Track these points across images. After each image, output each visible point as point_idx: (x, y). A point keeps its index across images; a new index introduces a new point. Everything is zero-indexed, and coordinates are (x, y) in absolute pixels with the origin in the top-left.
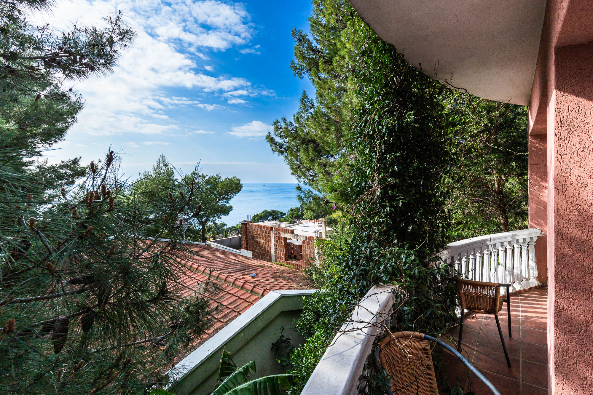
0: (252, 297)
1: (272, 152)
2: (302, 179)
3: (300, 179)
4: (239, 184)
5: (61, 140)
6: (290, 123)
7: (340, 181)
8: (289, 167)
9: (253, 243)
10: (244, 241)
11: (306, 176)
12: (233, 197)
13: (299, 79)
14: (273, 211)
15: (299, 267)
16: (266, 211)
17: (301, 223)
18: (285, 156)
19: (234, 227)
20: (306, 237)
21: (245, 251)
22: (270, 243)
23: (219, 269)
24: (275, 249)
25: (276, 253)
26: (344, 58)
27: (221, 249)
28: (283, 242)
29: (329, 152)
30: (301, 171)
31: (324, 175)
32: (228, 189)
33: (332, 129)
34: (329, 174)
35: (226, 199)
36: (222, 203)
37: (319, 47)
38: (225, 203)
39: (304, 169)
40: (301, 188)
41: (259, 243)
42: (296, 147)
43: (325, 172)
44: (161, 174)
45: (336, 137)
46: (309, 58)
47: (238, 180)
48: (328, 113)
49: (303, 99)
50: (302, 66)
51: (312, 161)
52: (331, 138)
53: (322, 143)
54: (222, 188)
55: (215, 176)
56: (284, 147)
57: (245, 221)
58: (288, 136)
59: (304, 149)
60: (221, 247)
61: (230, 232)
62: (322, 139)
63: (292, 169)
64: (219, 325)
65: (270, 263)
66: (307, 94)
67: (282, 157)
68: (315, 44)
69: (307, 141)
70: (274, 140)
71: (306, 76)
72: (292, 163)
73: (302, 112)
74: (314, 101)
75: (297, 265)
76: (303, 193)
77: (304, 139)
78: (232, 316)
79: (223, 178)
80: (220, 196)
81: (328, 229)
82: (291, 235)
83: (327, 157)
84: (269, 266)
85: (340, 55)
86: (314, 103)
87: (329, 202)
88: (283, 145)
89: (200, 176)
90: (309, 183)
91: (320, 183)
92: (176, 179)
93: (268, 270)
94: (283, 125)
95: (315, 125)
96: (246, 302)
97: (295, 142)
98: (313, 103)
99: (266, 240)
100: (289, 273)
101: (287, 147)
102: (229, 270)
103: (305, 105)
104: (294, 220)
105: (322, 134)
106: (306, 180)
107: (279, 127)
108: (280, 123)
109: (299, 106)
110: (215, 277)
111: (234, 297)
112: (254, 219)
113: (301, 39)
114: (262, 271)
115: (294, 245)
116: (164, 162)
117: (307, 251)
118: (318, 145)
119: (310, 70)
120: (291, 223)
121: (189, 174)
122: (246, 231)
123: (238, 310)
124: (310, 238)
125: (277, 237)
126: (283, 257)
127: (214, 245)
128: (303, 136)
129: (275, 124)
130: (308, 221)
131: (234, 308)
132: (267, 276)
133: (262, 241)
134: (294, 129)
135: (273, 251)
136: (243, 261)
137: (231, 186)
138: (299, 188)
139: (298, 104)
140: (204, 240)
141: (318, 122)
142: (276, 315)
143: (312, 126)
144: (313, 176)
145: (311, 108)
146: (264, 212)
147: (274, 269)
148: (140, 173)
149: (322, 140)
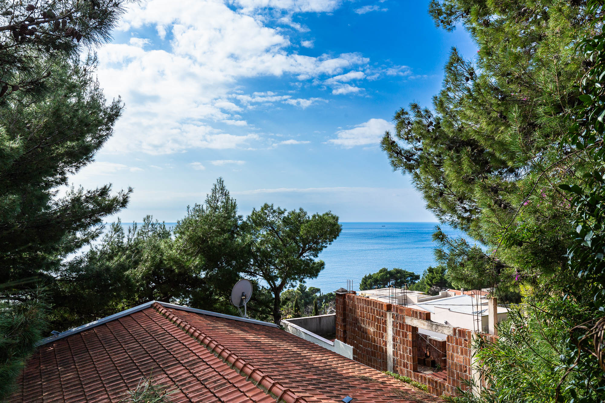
1: (392, 168)
2: (448, 218)
3: (443, 217)
4: (335, 224)
5: (89, 161)
6: (427, 111)
7: (531, 221)
8: (420, 195)
9: (354, 331)
10: (341, 326)
11: (456, 211)
12: (326, 247)
13: (445, 31)
14: (396, 270)
15: (440, 386)
16: (384, 270)
17: (447, 296)
18: (416, 174)
19: (331, 295)
20: (455, 330)
21: (341, 343)
22: (384, 334)
23: (287, 381)
24: (394, 346)
25: (395, 353)
27: (303, 336)
28: (410, 334)
29: (504, 163)
30: (445, 201)
31: (493, 210)
32: (318, 233)
33: (515, 113)
34: (505, 207)
35: (314, 250)
36: (307, 256)
38: (312, 257)
39: (451, 198)
40: (444, 236)
41: (365, 332)
42: (437, 156)
43: (495, 203)
44: (217, 208)
45: (522, 130)
47: (334, 218)
48: (502, 86)
49: (452, 64)
50: (452, 7)
51: (469, 181)
53: (491, 146)
54: (308, 231)
55: (297, 211)
56: (415, 157)
57: (343, 290)
58: (423, 136)
59: (452, 159)
60: (303, 332)
61: (325, 303)
62: (489, 137)
63: (428, 197)
65: (383, 374)
66: (461, 53)
67: (409, 177)
69: (458, 144)
70: (397, 145)
71: (459, 24)
72: (428, 187)
73: (449, 89)
74: (474, 65)
75: (436, 382)
76: (447, 246)
77: (453, 141)
79: (310, 215)
80: (305, 245)
81: (501, 310)
82: (426, 323)
83: (501, 173)
84: (381, 380)
86: (475, 68)
87: (503, 267)
88: (413, 155)
89: (274, 212)
90: (462, 224)
91: (485, 226)
92: (240, 217)
93: (376, 390)
94: (412, 117)
95: (475, 111)
97: (436, 147)
98: (473, 69)
99: (378, 328)
101: (421, 157)
102: (304, 383)
103: (455, 75)
104: (434, 288)
105: (490, 128)
106: (455, 218)
107: (406, 122)
108: (407, 113)
109: (443, 78)
110: (277, 396)
112: (365, 283)
114: (364, 391)
115: (430, 340)
116: (222, 189)
117: (455, 357)
118: (481, 151)
119: (468, 12)
120: (428, 294)
121: (258, 209)
122: (344, 309)
124: (462, 333)
125: (398, 325)
126: (409, 363)
127: (291, 327)
128: (451, 135)
129: (398, 117)
130: (461, 292)
133: (372, 329)
134: (434, 123)
135: (390, 350)
136: (334, 366)
137: (322, 229)
138: (440, 236)
140: (277, 318)
141: (480, 105)
143: (470, 113)
144: (470, 211)
145: (467, 79)
146: (381, 271)
147: (389, 388)
148: (188, 208)
149: (489, 140)
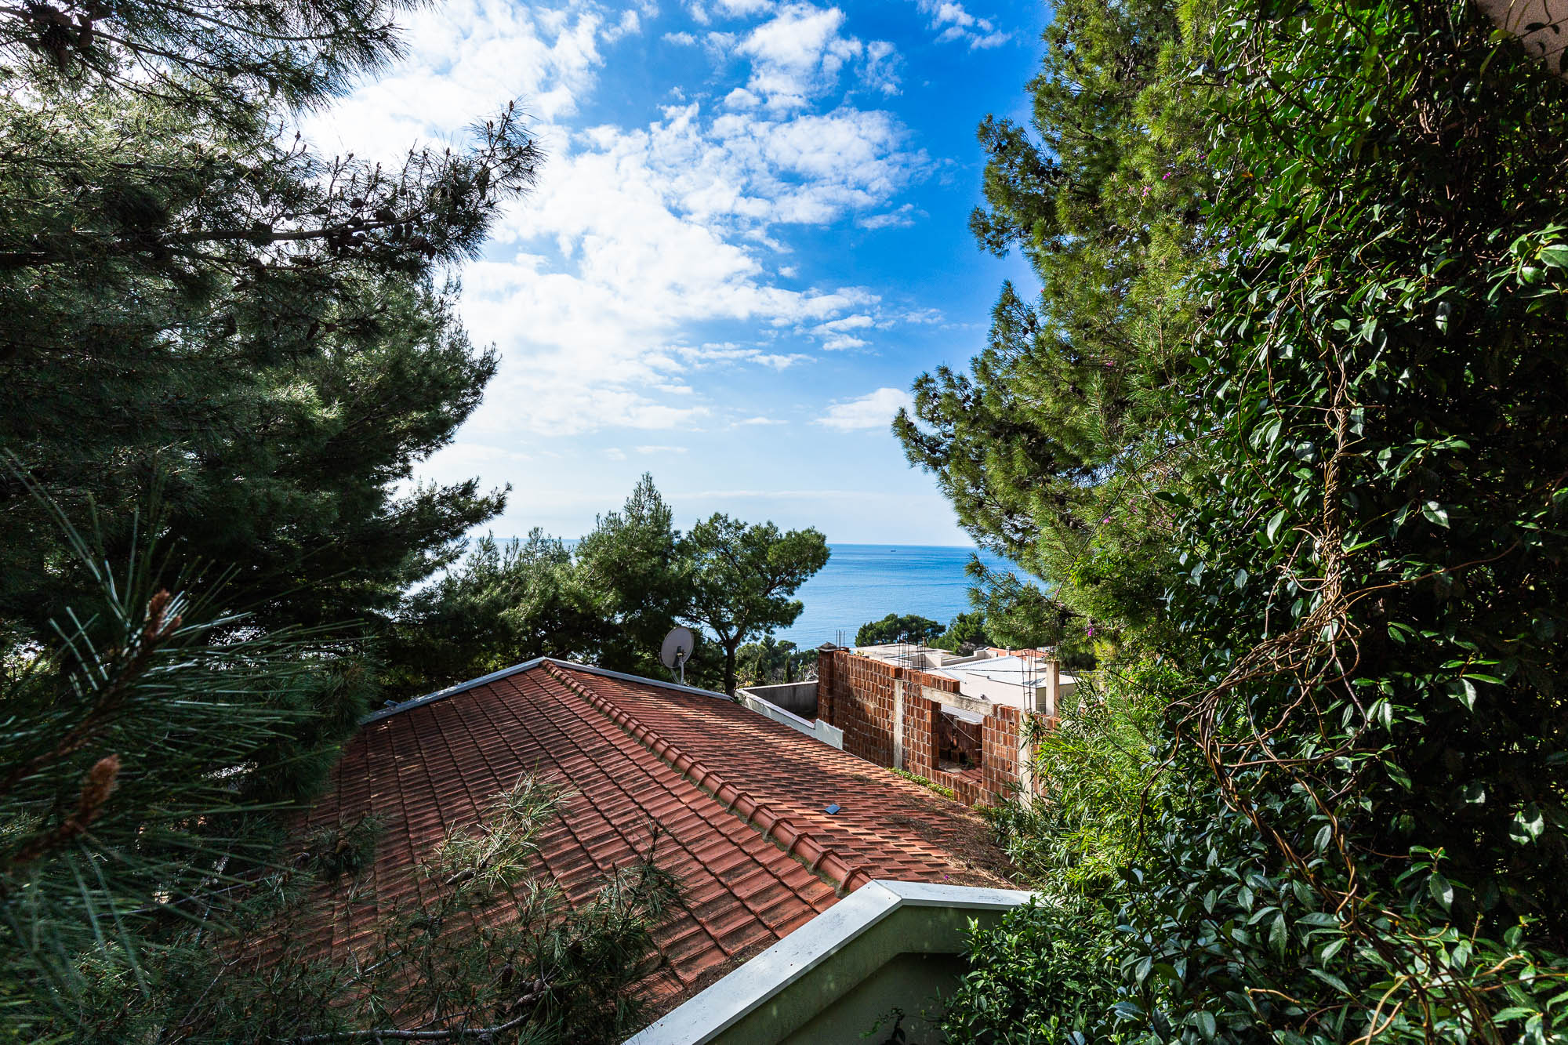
0: (817, 886)
1: (908, 463)
2: (989, 540)
3: (982, 539)
4: (820, 547)
6: (962, 379)
7: (1114, 548)
8: (950, 504)
9: (845, 708)
10: (826, 699)
11: (1002, 530)
12: (806, 580)
13: (993, 257)
14: (911, 617)
15: (972, 791)
16: (892, 617)
17: (985, 657)
18: (944, 473)
19: (812, 652)
20: (995, 707)
21: (825, 725)
22: (891, 712)
23: (743, 780)
24: (905, 730)
25: (906, 741)
26: (1138, 176)
27: (769, 714)
28: (928, 713)
29: (1077, 461)
30: (987, 516)
31: (1058, 530)
32: (794, 560)
33: (1095, 385)
34: (1075, 526)
35: (788, 585)
36: (776, 593)
37: (1058, 159)
38: (785, 595)
39: (995, 511)
40: (982, 568)
41: (861, 709)
42: (976, 447)
43: (1061, 519)
44: (642, 518)
45: (1105, 409)
46: (1026, 196)
47: (819, 537)
48: (1077, 343)
49: (1003, 306)
50: (1005, 220)
51: (1022, 486)
52: (1088, 416)
53: (1057, 434)
54: (780, 557)
55: (764, 526)
56: (943, 447)
57: (830, 646)
58: (956, 417)
59: (998, 451)
60: (768, 708)
62: (1056, 420)
63: (960, 508)
64: (715, 960)
65: (888, 772)
66: (1018, 291)
67: (933, 477)
68: (1045, 152)
69: (1008, 429)
70: (916, 429)
71: (1015, 246)
72: (960, 494)
73: (997, 345)
74: (1036, 310)
75: (966, 785)
76: (987, 583)
77: (1000, 425)
78: (753, 940)
79: (783, 532)
80: (774, 577)
81: (1065, 680)
82: (953, 697)
83: (1070, 475)
84: (883, 781)
85: (1126, 168)
86: (1038, 314)
87: (1070, 615)
88: (939, 444)
89: (729, 525)
90: (1010, 550)
91: (1045, 554)
92: (677, 533)
93: (876, 796)
94: (941, 387)
95: (1036, 381)
96: (797, 901)
97: (975, 434)
98: (1034, 315)
99: (881, 703)
100: (939, 814)
101: (951, 447)
102: (769, 784)
103: (1007, 325)
104: (966, 645)
105: (1058, 407)
106: (1000, 541)
107: (931, 393)
108: (932, 381)
109: (990, 327)
110: (727, 803)
111: (767, 875)
112: (864, 636)
113: (1004, 144)
114: (858, 797)
115: (959, 722)
116: (649, 490)
117: (995, 748)
118: (1043, 441)
119: (1028, 228)
120: (958, 653)
121: (705, 521)
122: (831, 674)
123: (772, 924)
124: (1006, 712)
125: (911, 699)
126: (926, 756)
127: (750, 699)
128: (998, 416)
129: (919, 385)
130: (1006, 652)
131: (763, 913)
132: (872, 818)
133: (871, 705)
134: (973, 397)
135: (898, 736)
136: (814, 756)
137: (800, 553)
138: (977, 569)
139: (988, 323)
140: (730, 686)
141: (1045, 372)
142: (881, 964)
143: (1028, 384)
144: (1023, 530)
145: (1026, 331)
146: (888, 619)
147: (896, 792)
148: (598, 516)
149: (1056, 425)
